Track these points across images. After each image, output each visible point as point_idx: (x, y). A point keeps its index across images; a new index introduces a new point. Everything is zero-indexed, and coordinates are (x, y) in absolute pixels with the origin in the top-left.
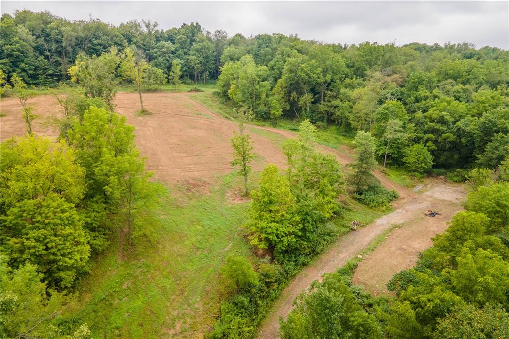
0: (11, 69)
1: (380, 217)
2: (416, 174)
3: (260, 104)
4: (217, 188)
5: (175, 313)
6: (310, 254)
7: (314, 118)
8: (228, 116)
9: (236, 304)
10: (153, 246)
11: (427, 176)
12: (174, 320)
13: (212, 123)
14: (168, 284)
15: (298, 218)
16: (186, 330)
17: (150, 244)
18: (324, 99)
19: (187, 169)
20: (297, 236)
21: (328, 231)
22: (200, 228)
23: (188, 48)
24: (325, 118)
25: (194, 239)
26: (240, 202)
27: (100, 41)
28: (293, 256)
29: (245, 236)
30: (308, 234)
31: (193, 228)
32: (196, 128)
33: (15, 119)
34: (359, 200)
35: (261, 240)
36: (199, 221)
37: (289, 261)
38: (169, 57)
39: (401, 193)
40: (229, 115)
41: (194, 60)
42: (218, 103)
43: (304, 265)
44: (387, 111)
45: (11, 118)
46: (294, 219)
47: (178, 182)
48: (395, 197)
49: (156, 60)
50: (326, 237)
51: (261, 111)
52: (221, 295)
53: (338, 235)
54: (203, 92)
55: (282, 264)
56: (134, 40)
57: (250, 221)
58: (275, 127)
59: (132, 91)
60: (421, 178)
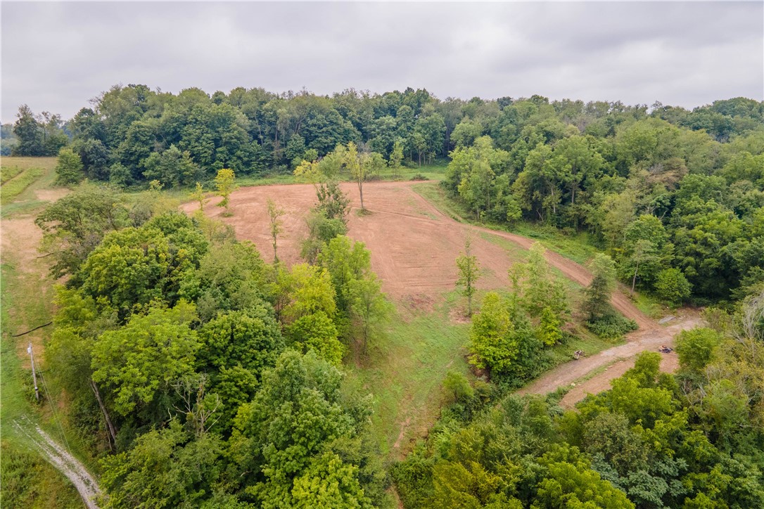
0: (227, 158)
1: (607, 348)
2: (668, 302)
3: (496, 203)
4: (440, 306)
5: (406, 411)
6: (526, 378)
7: (561, 222)
8: (456, 216)
9: (454, 410)
10: (383, 357)
11: (683, 306)
12: (404, 416)
13: (438, 225)
14: (399, 389)
15: (514, 343)
16: (414, 424)
17: (382, 356)
18: (574, 200)
19: (410, 282)
20: (512, 360)
21: (548, 358)
22: (424, 344)
23: (413, 121)
24: (575, 223)
25: (419, 355)
26: (463, 322)
27: (314, 121)
28: (509, 378)
29: (465, 356)
30: (523, 359)
31: (417, 344)
32: (420, 233)
33: (242, 220)
34: (590, 329)
35: (479, 361)
36: (423, 339)
37: (504, 382)
38: (389, 135)
39: (642, 324)
40: (458, 214)
41: (419, 139)
42: (445, 197)
43: (518, 387)
44: (638, 228)
45: (238, 218)
46: (511, 344)
47: (402, 296)
48: (632, 328)
49: (374, 139)
50: (544, 364)
51: (495, 212)
52: (442, 403)
53: (558, 363)
54: (427, 179)
55: (497, 384)
56: (350, 114)
57: (471, 343)
58: (511, 231)
59: (347, 179)
60: (674, 308)
